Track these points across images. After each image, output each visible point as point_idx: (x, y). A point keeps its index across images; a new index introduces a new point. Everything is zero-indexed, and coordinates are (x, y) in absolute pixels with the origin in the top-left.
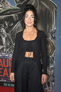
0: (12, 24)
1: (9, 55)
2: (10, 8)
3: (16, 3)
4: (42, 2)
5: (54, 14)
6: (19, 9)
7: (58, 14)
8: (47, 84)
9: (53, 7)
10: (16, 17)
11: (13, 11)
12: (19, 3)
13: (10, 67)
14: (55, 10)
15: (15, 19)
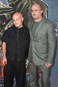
0: (5, 23)
1: (1, 54)
2: (2, 7)
3: (9, 3)
4: (34, 2)
5: (45, 13)
6: (12, 8)
7: (49, 13)
8: (40, 83)
9: (44, 7)
10: (8, 16)
11: (5, 10)
12: (11, 2)
13: (2, 67)
14: (46, 9)
15: (7, 18)
